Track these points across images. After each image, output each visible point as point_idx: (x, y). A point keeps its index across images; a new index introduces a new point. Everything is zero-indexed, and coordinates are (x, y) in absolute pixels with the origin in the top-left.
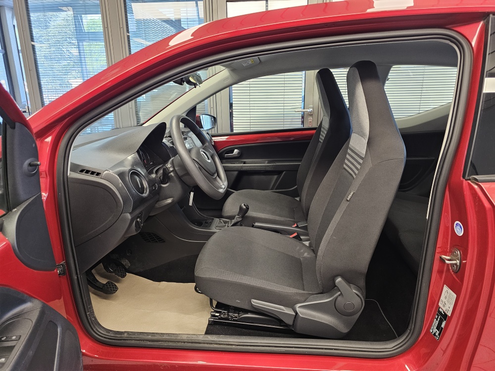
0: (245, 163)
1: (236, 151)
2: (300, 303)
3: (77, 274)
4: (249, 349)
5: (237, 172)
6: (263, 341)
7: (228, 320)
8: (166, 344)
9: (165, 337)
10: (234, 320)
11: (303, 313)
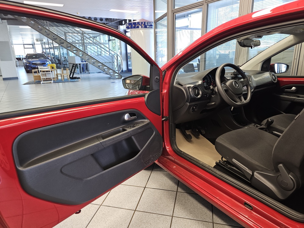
0: (299, 97)
1: (294, 88)
2: (258, 171)
3: (171, 122)
4: (223, 179)
5: (290, 102)
6: (233, 180)
7: (224, 166)
8: (193, 162)
9: (195, 159)
10: (227, 168)
11: (256, 175)
